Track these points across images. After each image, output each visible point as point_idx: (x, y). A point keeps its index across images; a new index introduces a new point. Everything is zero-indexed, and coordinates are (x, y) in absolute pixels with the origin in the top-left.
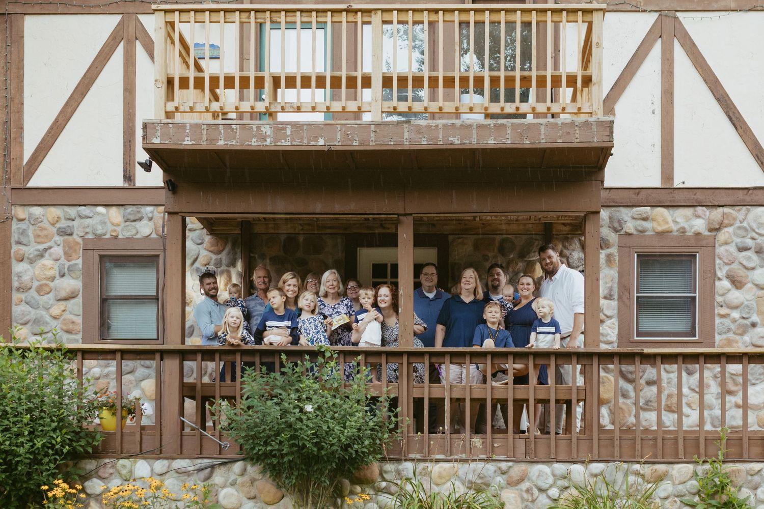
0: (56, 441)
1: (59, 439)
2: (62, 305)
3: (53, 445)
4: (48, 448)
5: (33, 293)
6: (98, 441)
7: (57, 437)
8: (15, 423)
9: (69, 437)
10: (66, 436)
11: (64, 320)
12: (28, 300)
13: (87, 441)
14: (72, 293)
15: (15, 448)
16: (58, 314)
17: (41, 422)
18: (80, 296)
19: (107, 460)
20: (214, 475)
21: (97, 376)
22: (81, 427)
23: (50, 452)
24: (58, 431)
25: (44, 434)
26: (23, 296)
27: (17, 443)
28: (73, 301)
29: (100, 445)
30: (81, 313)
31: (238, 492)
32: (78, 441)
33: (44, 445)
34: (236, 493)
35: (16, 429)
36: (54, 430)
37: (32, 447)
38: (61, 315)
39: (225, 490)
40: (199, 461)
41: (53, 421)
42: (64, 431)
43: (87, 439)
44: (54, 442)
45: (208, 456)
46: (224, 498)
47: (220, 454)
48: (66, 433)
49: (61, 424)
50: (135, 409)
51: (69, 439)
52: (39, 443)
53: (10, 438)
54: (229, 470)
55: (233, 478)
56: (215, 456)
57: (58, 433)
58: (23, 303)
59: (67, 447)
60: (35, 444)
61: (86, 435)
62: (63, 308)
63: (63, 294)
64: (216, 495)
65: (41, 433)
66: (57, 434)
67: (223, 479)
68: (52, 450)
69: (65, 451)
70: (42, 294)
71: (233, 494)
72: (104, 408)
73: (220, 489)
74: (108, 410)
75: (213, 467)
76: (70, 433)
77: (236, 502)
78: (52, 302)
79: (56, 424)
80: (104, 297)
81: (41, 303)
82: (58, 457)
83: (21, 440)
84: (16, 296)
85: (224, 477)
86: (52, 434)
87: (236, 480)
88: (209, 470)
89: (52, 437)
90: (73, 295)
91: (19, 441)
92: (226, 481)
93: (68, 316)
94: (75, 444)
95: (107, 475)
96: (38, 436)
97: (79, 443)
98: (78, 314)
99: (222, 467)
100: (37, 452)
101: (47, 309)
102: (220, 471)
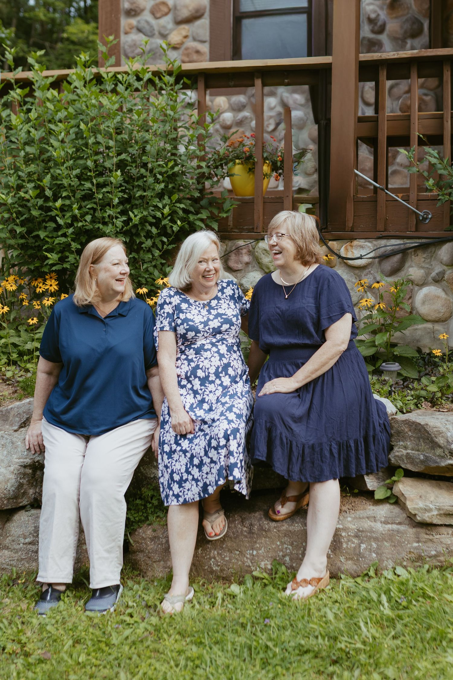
0: (162, 214)
1: (166, 211)
2: (185, 29)
3: (159, 220)
4: (151, 224)
5: (147, 16)
6: (226, 212)
7: (164, 207)
8: (100, 186)
9: (182, 206)
10: (178, 205)
11: (187, 49)
12: (140, 26)
13: (211, 212)
14: (197, 11)
15: (101, 226)
16: (179, 42)
17: (140, 183)
18: (207, 15)
19: (241, 243)
20: (407, 265)
21: (229, 123)
22: (202, 191)
23: (154, 230)
24: (166, 197)
25: (144, 202)
26: (133, 21)
27: (104, 218)
28: (198, 23)
29: (231, 219)
30: (207, 38)
31: (446, 294)
32: (197, 213)
33: (143, 220)
34: (443, 295)
35: (100, 196)
36: (161, 196)
37: (127, 223)
38: (182, 43)
39: (425, 290)
40: (383, 242)
41: (157, 181)
42: (175, 197)
43: (210, 209)
44: (159, 215)
45: (398, 234)
46: (423, 303)
47: (417, 230)
48: (179, 201)
49: (170, 186)
50: (282, 161)
51: (184, 210)
52: (136, 216)
53: (94, 210)
54: (432, 256)
55: (438, 269)
56: (408, 233)
57: (166, 200)
58: (134, 30)
59: (179, 223)
60: (130, 219)
61: (211, 204)
62: (184, 33)
63: (185, 13)
64: (410, 298)
65: (140, 201)
66: (164, 202)
67: (422, 271)
68: (157, 228)
69: (175, 228)
70: (158, 15)
71: (438, 297)
72: (237, 161)
73: (416, 288)
74: (242, 163)
75: (404, 252)
76: (185, 201)
77: (443, 310)
78: (170, 26)
79: (162, 186)
80: (238, 15)
81: (156, 28)
82: (165, 240)
83: (110, 212)
84: (125, 22)
85: (422, 268)
86: (156, 201)
87: (443, 273)
88: (398, 257)
89: (156, 206)
90: (198, 14)
91: (106, 215)
92: (428, 274)
93: (191, 44)
94: (192, 217)
95: (240, 266)
96: (136, 206)
97: (199, 216)
98: (204, 39)
99: (420, 253)
100: (134, 231)
101: (164, 36)
102: (417, 258)
